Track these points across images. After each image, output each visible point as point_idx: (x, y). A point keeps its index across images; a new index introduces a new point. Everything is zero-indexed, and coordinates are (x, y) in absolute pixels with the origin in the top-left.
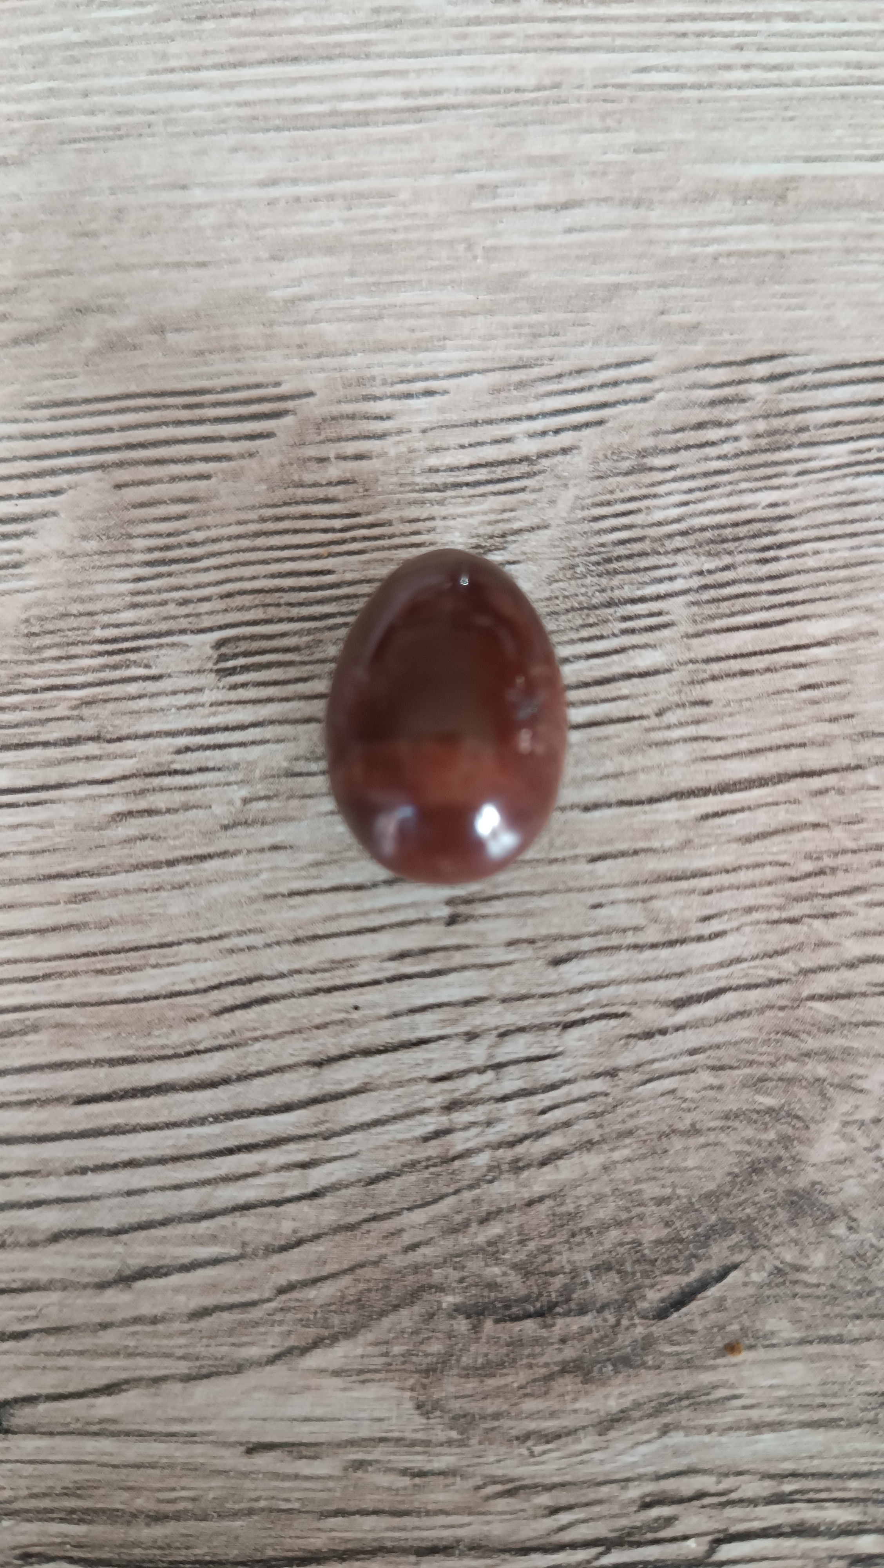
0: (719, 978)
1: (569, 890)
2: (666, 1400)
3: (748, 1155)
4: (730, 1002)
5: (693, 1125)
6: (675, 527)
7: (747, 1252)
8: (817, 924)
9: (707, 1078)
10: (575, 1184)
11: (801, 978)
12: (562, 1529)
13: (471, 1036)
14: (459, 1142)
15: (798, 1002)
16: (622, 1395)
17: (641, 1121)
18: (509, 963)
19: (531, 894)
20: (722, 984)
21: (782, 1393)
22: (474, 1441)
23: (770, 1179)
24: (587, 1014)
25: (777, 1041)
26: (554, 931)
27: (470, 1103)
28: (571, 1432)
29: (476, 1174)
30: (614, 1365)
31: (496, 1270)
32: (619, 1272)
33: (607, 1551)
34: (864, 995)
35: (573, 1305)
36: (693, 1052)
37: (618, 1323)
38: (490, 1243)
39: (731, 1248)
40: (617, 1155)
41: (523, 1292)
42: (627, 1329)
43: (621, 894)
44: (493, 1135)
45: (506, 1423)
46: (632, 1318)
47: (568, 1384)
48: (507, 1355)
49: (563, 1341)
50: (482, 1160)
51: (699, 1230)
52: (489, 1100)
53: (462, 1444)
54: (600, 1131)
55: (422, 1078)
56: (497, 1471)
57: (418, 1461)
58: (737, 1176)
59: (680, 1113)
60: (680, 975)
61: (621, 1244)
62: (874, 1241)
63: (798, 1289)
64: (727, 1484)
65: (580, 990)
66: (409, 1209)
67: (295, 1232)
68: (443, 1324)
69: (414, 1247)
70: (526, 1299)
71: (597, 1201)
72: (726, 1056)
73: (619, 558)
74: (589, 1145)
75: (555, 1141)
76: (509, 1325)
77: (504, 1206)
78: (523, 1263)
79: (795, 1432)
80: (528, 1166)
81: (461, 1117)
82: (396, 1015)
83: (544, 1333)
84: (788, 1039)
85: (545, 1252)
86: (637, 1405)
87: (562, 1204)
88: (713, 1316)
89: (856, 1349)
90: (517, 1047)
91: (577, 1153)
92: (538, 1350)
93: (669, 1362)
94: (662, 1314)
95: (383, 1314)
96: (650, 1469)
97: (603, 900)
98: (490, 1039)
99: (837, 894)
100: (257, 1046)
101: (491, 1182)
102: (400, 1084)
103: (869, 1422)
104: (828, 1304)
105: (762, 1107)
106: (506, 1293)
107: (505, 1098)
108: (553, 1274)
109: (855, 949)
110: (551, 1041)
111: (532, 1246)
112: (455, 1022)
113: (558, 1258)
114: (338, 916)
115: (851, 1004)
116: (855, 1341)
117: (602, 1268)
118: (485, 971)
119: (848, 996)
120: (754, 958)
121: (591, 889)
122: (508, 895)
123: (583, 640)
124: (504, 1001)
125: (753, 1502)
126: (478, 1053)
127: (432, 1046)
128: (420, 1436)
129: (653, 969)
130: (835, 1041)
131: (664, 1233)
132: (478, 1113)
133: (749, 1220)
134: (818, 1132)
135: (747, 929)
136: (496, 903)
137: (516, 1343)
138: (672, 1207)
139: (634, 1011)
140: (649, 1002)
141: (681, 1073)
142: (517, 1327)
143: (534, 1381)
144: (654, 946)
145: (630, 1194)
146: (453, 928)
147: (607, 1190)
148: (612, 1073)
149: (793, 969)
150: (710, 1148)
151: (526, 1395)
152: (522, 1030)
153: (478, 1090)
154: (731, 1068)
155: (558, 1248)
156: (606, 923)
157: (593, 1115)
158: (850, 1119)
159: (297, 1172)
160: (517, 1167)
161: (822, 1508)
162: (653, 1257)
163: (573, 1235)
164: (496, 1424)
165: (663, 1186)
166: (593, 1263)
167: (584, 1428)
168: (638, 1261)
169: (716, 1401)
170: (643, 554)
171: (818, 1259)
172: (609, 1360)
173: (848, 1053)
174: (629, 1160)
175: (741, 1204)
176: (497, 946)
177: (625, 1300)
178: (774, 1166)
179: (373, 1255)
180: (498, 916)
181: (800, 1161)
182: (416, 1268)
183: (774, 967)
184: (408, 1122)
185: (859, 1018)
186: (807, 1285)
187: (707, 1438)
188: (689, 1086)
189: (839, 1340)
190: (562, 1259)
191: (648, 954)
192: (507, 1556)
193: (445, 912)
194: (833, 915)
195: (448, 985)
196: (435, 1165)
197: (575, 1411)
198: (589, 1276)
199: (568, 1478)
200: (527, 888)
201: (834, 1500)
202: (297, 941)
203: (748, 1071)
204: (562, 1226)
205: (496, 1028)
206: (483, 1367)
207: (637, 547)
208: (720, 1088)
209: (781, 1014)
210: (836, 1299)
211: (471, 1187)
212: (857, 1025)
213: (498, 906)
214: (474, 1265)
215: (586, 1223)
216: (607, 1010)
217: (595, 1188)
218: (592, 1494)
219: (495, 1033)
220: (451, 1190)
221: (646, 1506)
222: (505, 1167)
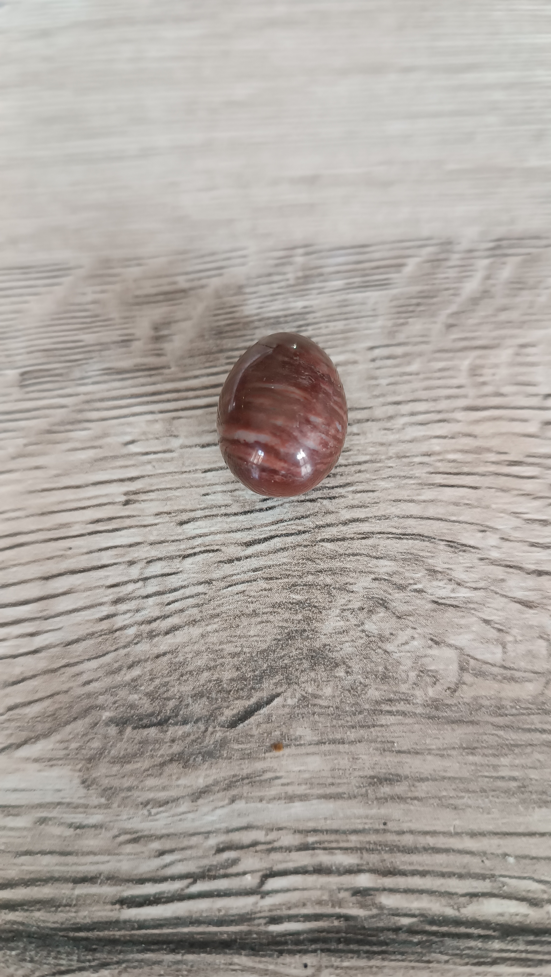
0: (271, 531)
1: (192, 487)
2: (234, 779)
3: (286, 628)
4: (277, 543)
5: (254, 611)
6: (255, 318)
7: (285, 687)
8: (325, 502)
9: (263, 584)
10: (184, 645)
11: (316, 530)
12: (166, 866)
13: (131, 563)
14: (119, 621)
15: (314, 543)
16: (207, 776)
17: (223, 609)
18: (156, 525)
19: (170, 489)
20: (273, 533)
21: (307, 775)
22: (115, 805)
23: (299, 643)
24: (197, 550)
25: (303, 564)
26: (181, 507)
27: (128, 599)
28: (176, 800)
29: (128, 639)
30: (203, 756)
31: (136, 696)
32: (208, 698)
33: (195, 882)
34: (352, 539)
35: (179, 718)
36: (255, 570)
37: (206, 730)
38: (133, 680)
39: (276, 684)
40: (209, 628)
41: (150, 710)
42: (212, 733)
43: (219, 488)
44: (139, 617)
45: (136, 793)
46: (215, 728)
47: (174, 768)
48: (139, 750)
49: (173, 741)
50: (132, 631)
51: (257, 673)
52: (139, 597)
53: (107, 806)
54: (200, 615)
55: (102, 586)
56: (128, 825)
57: (78, 818)
58: (279, 640)
59: (247, 604)
60: (250, 529)
61: (210, 681)
62: (362, 681)
63: (316, 709)
64: (272, 836)
65: (194, 538)
66: (89, 660)
67: (22, 673)
68: (101, 730)
69: (89, 682)
70: (152, 714)
71: (197, 655)
72: (274, 572)
73: (227, 332)
74: (194, 622)
75: (174, 620)
76: (141, 730)
77: (143, 658)
78: (153, 692)
79: (315, 802)
80: (158, 635)
81: (122, 607)
82: (91, 552)
83: (161, 735)
84: (310, 563)
85: (164, 686)
86: (216, 783)
87: (177, 657)
88: (264, 726)
89: (353, 748)
90: (157, 568)
91: (187, 627)
92: (157, 746)
93: (237, 755)
94: (233, 724)
95: (67, 723)
96: (223, 825)
97: (209, 491)
98: (142, 564)
99: (337, 487)
100: (15, 569)
101: (136, 644)
102: (90, 589)
103: (362, 795)
104: (335, 719)
105: (295, 601)
106: (140, 711)
107: (147, 597)
108: (168, 699)
109: (347, 515)
110: (176, 565)
111: (157, 682)
112: (123, 555)
113: (172, 689)
114: (66, 501)
115: (346, 544)
116: (351, 743)
117: (198, 696)
118: (142, 529)
119: (343, 539)
120: (290, 520)
121: (203, 486)
122: (158, 490)
123: (206, 368)
124: (151, 544)
125: (289, 849)
126: (135, 572)
127: (110, 568)
128: (82, 801)
129: (234, 526)
130: (336, 564)
131: (236, 674)
132: (132, 605)
133: (286, 667)
134: (327, 615)
135: (287, 505)
136: (151, 494)
137: (144, 742)
138: (240, 659)
139: (223, 548)
140: (231, 543)
141: (248, 582)
142: (146, 732)
143: (154, 766)
144: (235, 514)
145: (217, 651)
146: (127, 507)
147: (203, 648)
148: (209, 582)
149: (312, 526)
150: (264, 624)
151: (148, 775)
152: (160, 559)
153: (133, 591)
154: (277, 578)
155: (172, 683)
156: (210, 503)
157: (197, 605)
158: (345, 607)
159: (28, 639)
160: (151, 635)
161: (332, 854)
162: (228, 689)
163: (182, 676)
164: (129, 794)
165: (236, 646)
166: (193, 692)
167: (183, 797)
168: (220, 691)
169: (266, 781)
170: (238, 330)
171: (328, 691)
172: (200, 753)
173: (343, 571)
174: (216, 631)
175: (281, 658)
176: (150, 515)
177: (211, 715)
178: (301, 635)
179: (65, 687)
180: (152, 500)
181: (317, 632)
182: (89, 695)
183: (301, 525)
184: (92, 610)
185: (350, 551)
186: (321, 707)
187: (259, 805)
188: (253, 589)
189: (342, 742)
190: (174, 690)
191: (233, 518)
192: (130, 884)
193: (124, 498)
194: (334, 498)
195: (121, 536)
196: (105, 634)
197: (178, 786)
198: (190, 700)
199: (172, 831)
200: (168, 486)
201: (341, 849)
202: (43, 514)
203: (286, 580)
204: (175, 670)
205: (145, 559)
206: (124, 757)
207: (235, 327)
208: (270, 589)
209: (305, 549)
210: (339, 716)
211: (125, 647)
212: (349, 555)
213: (152, 495)
214: (122, 693)
215: (190, 668)
216: (208, 548)
217: (196, 647)
218: (186, 843)
219: (145, 561)
220: (113, 649)
221: (220, 850)
222: (145, 635)
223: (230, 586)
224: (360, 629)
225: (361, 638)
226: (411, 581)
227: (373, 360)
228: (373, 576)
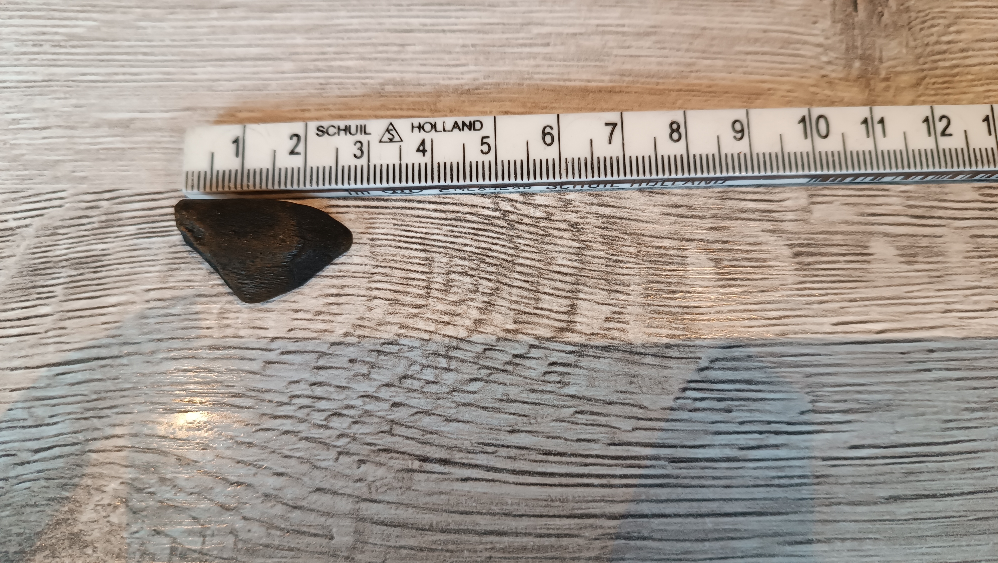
223: (21, 483)
224: (106, 519)
225: (107, 527)
226: (147, 486)
227: (148, 301)
228: (121, 480)
